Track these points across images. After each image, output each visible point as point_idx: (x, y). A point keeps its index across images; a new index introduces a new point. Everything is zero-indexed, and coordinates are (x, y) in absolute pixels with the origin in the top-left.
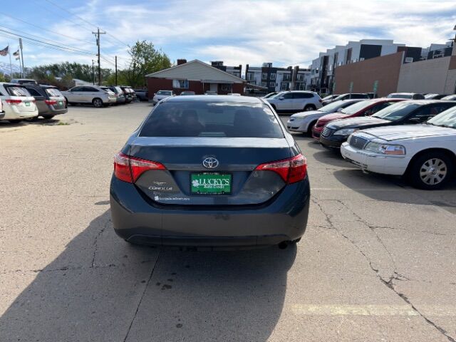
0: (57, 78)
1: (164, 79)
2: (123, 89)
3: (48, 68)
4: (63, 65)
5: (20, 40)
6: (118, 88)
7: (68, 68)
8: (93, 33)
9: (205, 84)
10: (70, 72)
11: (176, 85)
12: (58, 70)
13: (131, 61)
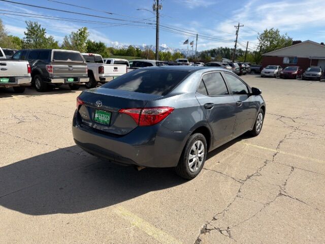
0: (212, 58)
1: (276, 56)
2: (240, 65)
3: (209, 52)
4: (219, 49)
5: (197, 35)
6: (236, 64)
7: (221, 51)
8: (235, 26)
9: (313, 60)
10: (222, 53)
11: (286, 61)
12: (215, 53)
13: (258, 45)
